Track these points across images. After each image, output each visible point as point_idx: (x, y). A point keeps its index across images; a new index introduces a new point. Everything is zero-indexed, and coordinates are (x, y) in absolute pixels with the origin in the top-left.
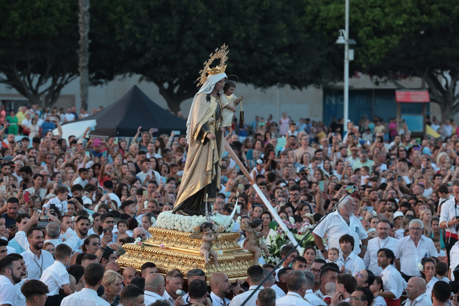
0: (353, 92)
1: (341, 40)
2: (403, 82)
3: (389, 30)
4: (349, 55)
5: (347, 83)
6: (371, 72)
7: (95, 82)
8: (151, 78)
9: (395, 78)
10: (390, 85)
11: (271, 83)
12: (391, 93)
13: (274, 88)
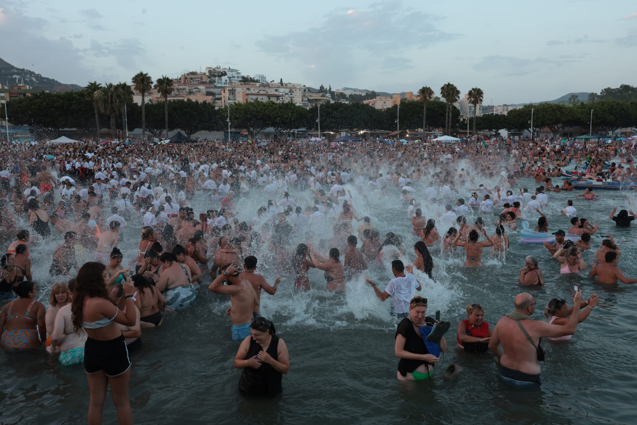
0: (231, 132)
1: (228, 120)
2: (242, 130)
3: (238, 118)
4: (230, 124)
5: (229, 130)
6: (235, 128)
7: (170, 131)
8: (183, 130)
9: (240, 129)
10: (239, 131)
11: (212, 131)
12: (240, 132)
13: (212, 132)
